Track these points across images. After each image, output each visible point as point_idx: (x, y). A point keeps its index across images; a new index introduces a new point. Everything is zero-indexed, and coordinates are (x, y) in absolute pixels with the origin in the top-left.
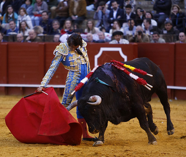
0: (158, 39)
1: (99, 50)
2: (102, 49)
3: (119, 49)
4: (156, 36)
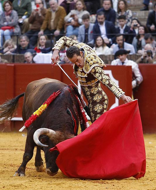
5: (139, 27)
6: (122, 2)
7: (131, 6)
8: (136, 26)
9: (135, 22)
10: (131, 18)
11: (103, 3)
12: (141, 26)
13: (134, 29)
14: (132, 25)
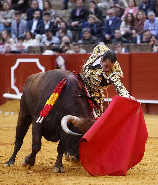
0: (79, 50)
1: (15, 62)
2: (19, 61)
3: (37, 61)
4: (77, 48)
5: (60, 23)
6: (46, 3)
7: (54, 6)
8: (58, 22)
9: (58, 19)
10: (54, 16)
11: (31, 3)
12: (63, 22)
13: (57, 24)
14: (55, 21)
